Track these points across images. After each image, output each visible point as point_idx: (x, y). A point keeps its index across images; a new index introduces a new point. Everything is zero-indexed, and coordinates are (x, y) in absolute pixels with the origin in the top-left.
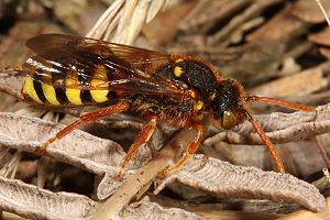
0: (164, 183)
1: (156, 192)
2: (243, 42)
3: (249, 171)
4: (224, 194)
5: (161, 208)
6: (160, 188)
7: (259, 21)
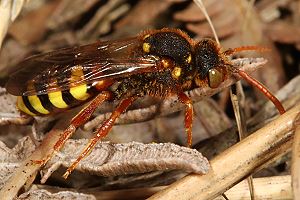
0: (49, 170)
1: (43, 181)
2: (112, 31)
3: (131, 147)
4: (110, 172)
5: (50, 194)
6: (46, 176)
7: (124, 9)
